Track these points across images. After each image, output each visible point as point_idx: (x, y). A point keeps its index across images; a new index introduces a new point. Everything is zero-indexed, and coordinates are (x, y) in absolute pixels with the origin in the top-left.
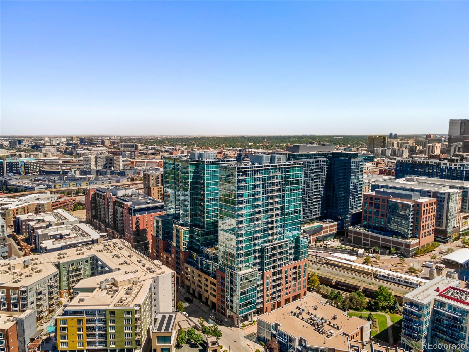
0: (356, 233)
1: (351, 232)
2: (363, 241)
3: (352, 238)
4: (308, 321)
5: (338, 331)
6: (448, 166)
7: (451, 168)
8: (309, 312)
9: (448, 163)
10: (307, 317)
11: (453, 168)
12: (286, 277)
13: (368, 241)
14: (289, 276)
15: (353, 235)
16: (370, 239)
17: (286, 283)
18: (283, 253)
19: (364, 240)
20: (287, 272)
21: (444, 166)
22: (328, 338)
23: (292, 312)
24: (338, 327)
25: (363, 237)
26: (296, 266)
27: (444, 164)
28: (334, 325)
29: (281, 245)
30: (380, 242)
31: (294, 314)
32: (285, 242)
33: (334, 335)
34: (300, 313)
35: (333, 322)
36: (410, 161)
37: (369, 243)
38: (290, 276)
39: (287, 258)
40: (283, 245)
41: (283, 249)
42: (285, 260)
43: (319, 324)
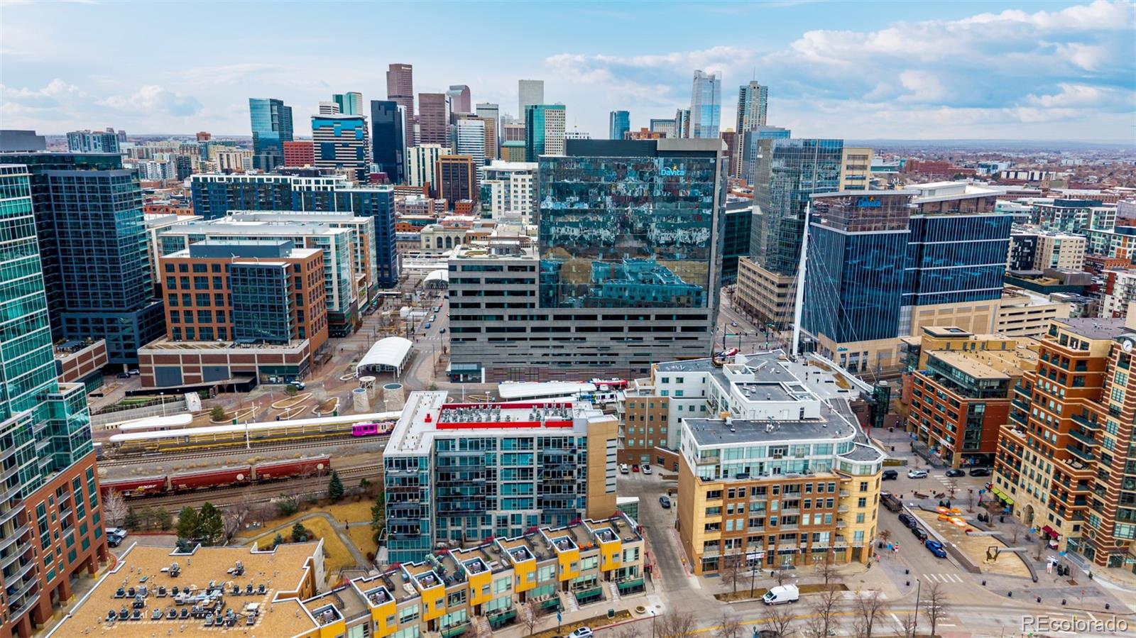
0: (159, 359)
1: (147, 359)
2: (183, 374)
3: (154, 374)
4: (173, 614)
5: (266, 598)
6: (304, 184)
7: (309, 188)
8: (162, 591)
9: (303, 179)
10: (163, 605)
11: (313, 190)
12: (43, 527)
13: (197, 370)
14: (49, 520)
15: (153, 366)
16: (201, 365)
17: (46, 545)
18: (19, 457)
19: (186, 370)
20: (41, 510)
21: (297, 186)
22: (253, 628)
23: (112, 615)
24: (262, 588)
25: (181, 365)
26: (67, 484)
27: (296, 182)
28: (250, 589)
29: (10, 434)
30: (229, 365)
31: (124, 616)
32: (19, 423)
33: (262, 612)
34: (139, 606)
35: (243, 584)
36: (222, 179)
37: (201, 374)
38: (54, 518)
39: (33, 471)
40: (15, 432)
41: (17, 446)
42: (29, 479)
43: (211, 606)
